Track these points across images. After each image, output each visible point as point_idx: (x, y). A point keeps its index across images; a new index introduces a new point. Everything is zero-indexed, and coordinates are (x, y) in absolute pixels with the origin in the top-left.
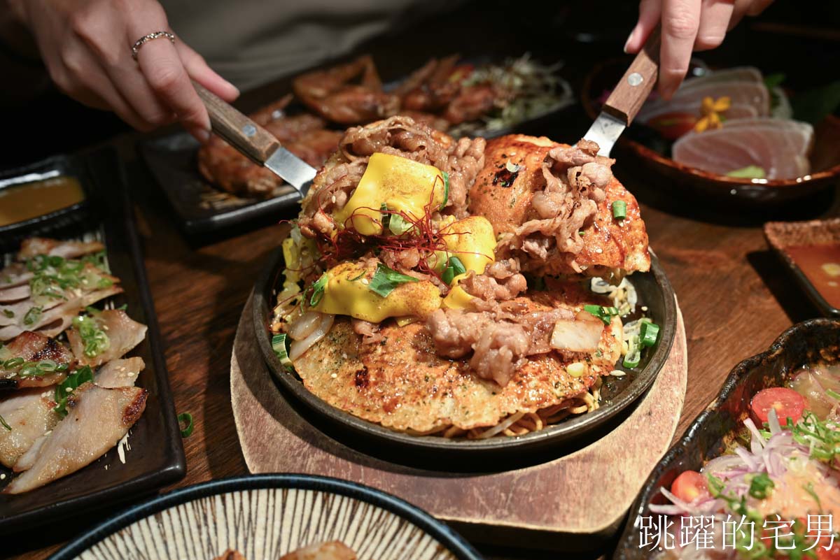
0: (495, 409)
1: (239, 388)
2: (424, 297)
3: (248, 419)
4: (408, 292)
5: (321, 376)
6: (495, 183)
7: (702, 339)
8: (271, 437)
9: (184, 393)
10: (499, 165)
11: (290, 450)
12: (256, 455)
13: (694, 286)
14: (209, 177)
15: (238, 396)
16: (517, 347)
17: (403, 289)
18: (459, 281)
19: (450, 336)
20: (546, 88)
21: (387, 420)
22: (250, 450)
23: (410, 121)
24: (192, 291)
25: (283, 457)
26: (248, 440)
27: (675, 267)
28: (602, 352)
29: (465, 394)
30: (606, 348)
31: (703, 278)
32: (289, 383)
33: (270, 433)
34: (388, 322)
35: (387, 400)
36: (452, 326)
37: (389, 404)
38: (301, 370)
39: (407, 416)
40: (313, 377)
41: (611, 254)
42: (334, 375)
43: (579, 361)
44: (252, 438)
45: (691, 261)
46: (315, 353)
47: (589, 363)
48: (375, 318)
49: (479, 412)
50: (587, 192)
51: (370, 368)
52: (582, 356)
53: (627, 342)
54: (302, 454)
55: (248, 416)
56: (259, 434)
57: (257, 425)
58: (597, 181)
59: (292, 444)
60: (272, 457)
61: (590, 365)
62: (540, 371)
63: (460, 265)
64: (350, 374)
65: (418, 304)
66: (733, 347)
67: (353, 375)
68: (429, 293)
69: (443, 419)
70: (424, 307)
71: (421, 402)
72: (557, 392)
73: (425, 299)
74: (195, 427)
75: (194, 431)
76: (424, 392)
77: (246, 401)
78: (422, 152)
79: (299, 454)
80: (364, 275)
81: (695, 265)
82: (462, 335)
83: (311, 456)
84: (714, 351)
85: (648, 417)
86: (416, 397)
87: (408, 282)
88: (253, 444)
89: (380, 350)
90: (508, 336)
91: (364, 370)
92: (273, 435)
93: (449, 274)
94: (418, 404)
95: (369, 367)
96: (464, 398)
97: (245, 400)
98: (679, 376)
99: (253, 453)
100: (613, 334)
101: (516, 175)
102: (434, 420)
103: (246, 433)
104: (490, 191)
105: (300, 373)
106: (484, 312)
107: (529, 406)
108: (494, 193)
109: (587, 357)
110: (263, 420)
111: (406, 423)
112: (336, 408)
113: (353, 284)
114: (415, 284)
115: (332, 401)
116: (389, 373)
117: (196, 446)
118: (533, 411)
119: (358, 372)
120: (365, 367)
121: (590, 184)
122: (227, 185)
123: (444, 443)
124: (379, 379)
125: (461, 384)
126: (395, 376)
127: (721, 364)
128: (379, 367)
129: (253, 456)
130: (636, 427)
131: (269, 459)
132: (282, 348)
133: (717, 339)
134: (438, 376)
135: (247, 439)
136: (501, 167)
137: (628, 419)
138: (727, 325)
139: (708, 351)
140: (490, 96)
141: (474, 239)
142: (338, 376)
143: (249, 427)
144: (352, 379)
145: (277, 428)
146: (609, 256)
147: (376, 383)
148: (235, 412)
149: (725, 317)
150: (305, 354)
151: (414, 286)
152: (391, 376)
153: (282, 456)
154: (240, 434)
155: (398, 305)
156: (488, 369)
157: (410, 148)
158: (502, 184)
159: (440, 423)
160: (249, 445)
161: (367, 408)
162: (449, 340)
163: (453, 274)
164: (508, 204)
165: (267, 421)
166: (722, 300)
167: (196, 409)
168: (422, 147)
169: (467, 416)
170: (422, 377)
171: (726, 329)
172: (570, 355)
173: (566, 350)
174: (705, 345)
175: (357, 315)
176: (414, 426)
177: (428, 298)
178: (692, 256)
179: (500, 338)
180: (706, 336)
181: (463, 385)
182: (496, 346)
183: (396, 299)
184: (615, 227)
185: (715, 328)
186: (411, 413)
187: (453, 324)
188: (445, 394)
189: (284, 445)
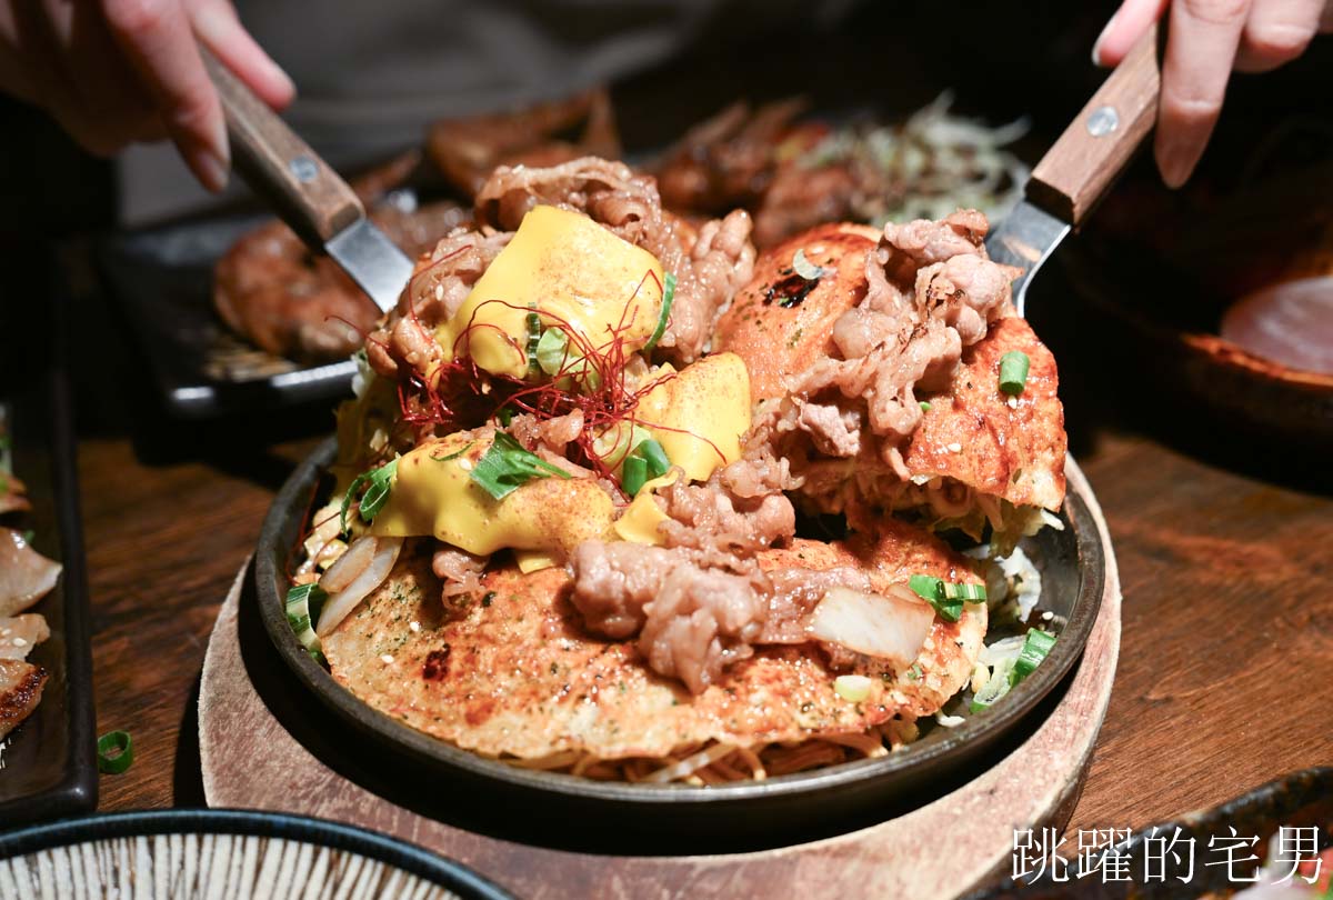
0: (669, 729)
1: (218, 681)
2: (575, 510)
3: (222, 733)
4: (545, 496)
5: (367, 661)
6: (767, 302)
7: (1168, 700)
8: (260, 765)
9: (125, 703)
10: (784, 270)
11: (291, 787)
12: (226, 791)
13: (1189, 603)
14: (232, 318)
15: (212, 695)
16: (729, 616)
17: (537, 490)
18: (654, 492)
19: (605, 586)
20: (978, 177)
21: (466, 737)
22: (218, 781)
23: (624, 172)
24: (171, 532)
25: (275, 798)
26: (217, 766)
27: (1161, 565)
28: (924, 673)
29: (619, 699)
30: (937, 666)
31: (1214, 591)
32: (301, 665)
33: (259, 758)
34: (502, 559)
35: (476, 704)
36: (612, 568)
37: (478, 711)
38: (333, 652)
39: (506, 732)
40: (350, 663)
41: (981, 461)
42: (388, 659)
43: (867, 675)
44: (223, 763)
45: (1200, 558)
46: (363, 622)
47: (889, 685)
48: (476, 544)
49: (639, 732)
50: (944, 309)
51: (455, 648)
52: (876, 670)
53: (991, 669)
54: (311, 796)
55: (224, 728)
56: (239, 758)
57: (237, 745)
58: (970, 292)
59: (297, 778)
60: (255, 795)
61: (887, 689)
62: (778, 678)
63: (661, 459)
64: (418, 659)
65: (562, 522)
66: (1228, 720)
67: (424, 659)
68: (586, 502)
69: (568, 738)
70: (573, 530)
71: (535, 708)
72: (804, 720)
73: (576, 514)
74: (136, 759)
75: (133, 766)
76: (544, 692)
77: (226, 705)
78: (632, 226)
79: (305, 796)
80: (466, 453)
81: (1205, 566)
82: (629, 585)
83: (326, 800)
84: (1186, 723)
85: (987, 798)
86: (528, 700)
87: (549, 477)
88: (226, 772)
89: (478, 614)
90: (715, 591)
91: (444, 650)
92: (265, 761)
93: (637, 472)
94: (530, 711)
95: (453, 645)
96: (617, 708)
97: (222, 702)
98: (1075, 735)
99: (222, 787)
100: (959, 640)
101: (814, 284)
102: (551, 738)
103: (216, 755)
104: (756, 315)
105: (328, 656)
106: (680, 547)
107: (738, 733)
108: (762, 320)
109: (888, 674)
110: (250, 737)
111: (500, 742)
112: (378, 712)
113: (443, 466)
114: (562, 482)
115: (374, 701)
116: (487, 655)
117: (131, 790)
118: (745, 743)
119: (433, 655)
120: (446, 646)
121: (952, 291)
122: (265, 335)
123: (565, 784)
124: (468, 666)
125: (617, 683)
126: (498, 661)
127: (1191, 746)
128: (472, 645)
129: (220, 791)
130: (958, 811)
131: (249, 798)
132: (303, 610)
133: (1201, 703)
134: (578, 666)
135: (215, 763)
136: (785, 273)
137: (947, 798)
138: (1232, 681)
139: (1173, 722)
140: (845, 186)
141: (698, 406)
142: (395, 662)
143: (223, 745)
144: (420, 665)
145: (273, 751)
146: (975, 463)
147: (460, 674)
148: (201, 718)
149: (1232, 665)
150: (343, 623)
151: (558, 485)
152: (490, 662)
153: (272, 796)
154: (204, 756)
155: (522, 519)
156: (669, 655)
157: (611, 219)
158: (781, 301)
159: (562, 745)
160: (217, 774)
161: (435, 716)
162: (602, 596)
163: (643, 476)
164: (787, 338)
165: (259, 739)
166: (1239, 633)
167: (142, 731)
168: (634, 218)
169: (615, 736)
170: (546, 666)
171: (1226, 687)
172: (845, 657)
173: (836, 644)
174: (1171, 710)
175: (444, 533)
176: (514, 748)
177: (583, 513)
178: (1204, 549)
179: (697, 593)
180: (1177, 695)
181: (621, 683)
182: (688, 608)
183: (520, 510)
184: (998, 405)
185: (1201, 683)
186: (515, 727)
187: (616, 564)
188: (583, 697)
189: (281, 779)
